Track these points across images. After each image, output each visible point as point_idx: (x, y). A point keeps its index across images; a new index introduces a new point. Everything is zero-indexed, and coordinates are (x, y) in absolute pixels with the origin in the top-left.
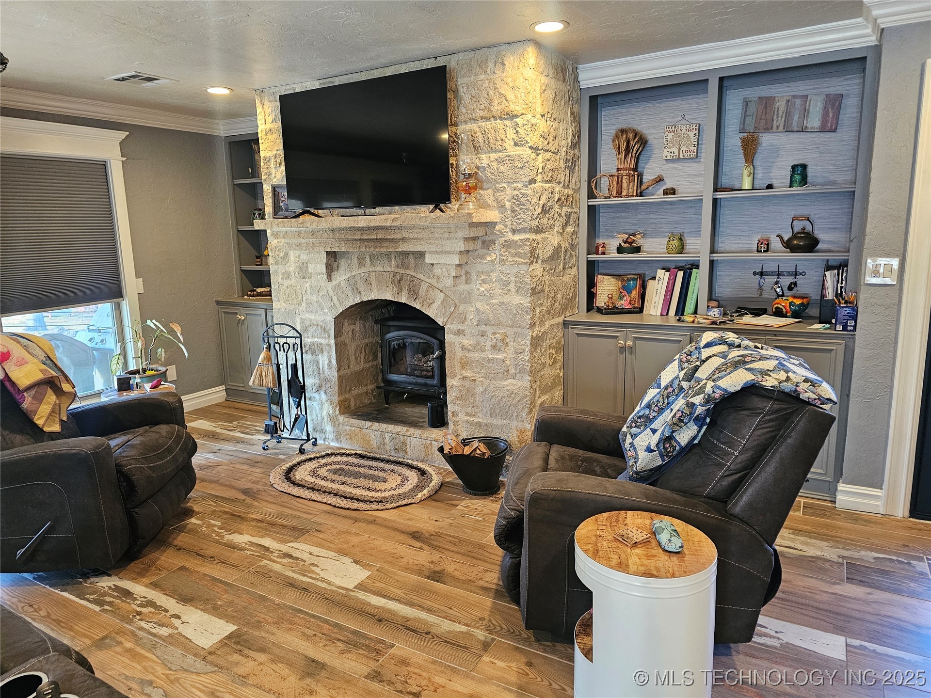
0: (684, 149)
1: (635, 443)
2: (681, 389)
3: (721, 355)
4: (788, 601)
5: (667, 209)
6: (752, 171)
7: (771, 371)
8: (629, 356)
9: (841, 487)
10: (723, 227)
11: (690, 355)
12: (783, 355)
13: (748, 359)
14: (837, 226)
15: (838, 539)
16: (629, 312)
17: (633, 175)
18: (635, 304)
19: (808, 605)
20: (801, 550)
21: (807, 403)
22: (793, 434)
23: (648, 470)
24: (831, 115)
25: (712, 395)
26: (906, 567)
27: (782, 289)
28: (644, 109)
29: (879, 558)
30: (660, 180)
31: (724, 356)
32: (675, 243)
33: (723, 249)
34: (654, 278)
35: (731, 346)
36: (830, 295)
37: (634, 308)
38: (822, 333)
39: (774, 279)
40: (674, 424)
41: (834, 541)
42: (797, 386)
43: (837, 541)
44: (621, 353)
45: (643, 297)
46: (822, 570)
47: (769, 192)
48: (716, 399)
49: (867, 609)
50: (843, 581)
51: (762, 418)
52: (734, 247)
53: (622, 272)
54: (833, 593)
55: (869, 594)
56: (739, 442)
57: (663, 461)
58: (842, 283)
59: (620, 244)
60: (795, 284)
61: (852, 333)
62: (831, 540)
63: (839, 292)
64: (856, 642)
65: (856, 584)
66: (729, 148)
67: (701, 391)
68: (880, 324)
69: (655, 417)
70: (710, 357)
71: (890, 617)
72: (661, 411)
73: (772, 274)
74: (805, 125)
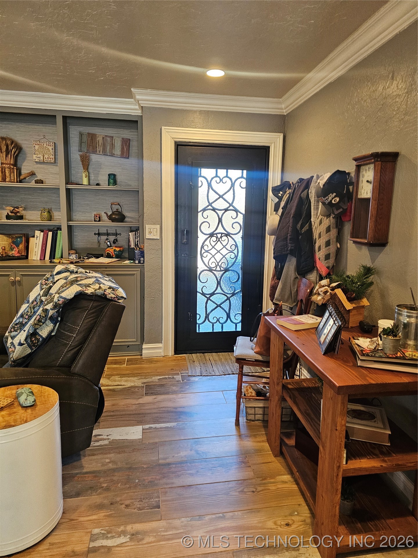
0: (46, 156)
1: (14, 342)
2: (42, 301)
3: (64, 278)
4: (115, 415)
5: (38, 193)
6: (87, 175)
7: (91, 284)
8: (18, 287)
9: (144, 346)
10: (75, 206)
11: (48, 280)
12: (100, 276)
13: (79, 279)
14: (133, 209)
15: (142, 374)
16: (18, 258)
17: (13, 169)
18: (22, 253)
19: (125, 415)
20: (124, 385)
21: (111, 300)
22: (104, 319)
23: (22, 358)
24: (125, 149)
25: (58, 302)
26: (172, 380)
27: (110, 243)
28: (17, 127)
29: (160, 379)
30: (33, 174)
31: (66, 278)
32: (46, 214)
33: (76, 219)
34: (34, 237)
35: (72, 272)
36: (133, 246)
37: (22, 255)
38: (129, 265)
39: (105, 237)
40: (36, 324)
41: (140, 376)
42: (105, 291)
43: (142, 376)
44: (13, 286)
45: (27, 248)
46: (133, 393)
47: (98, 187)
48: (60, 305)
49: (153, 407)
50: (143, 396)
51: (88, 312)
52: (82, 218)
53: (12, 232)
54: (138, 404)
55: (155, 399)
56: (76, 328)
57: (32, 350)
58: (137, 239)
59: (8, 213)
60: (116, 240)
61: (143, 264)
62: (138, 376)
63: (136, 243)
64: (147, 426)
65: (149, 395)
66: (74, 160)
67: (52, 300)
68: (155, 259)
69: (26, 322)
70: (58, 280)
71: (163, 407)
72: (30, 318)
73: (104, 234)
74: (113, 152)
